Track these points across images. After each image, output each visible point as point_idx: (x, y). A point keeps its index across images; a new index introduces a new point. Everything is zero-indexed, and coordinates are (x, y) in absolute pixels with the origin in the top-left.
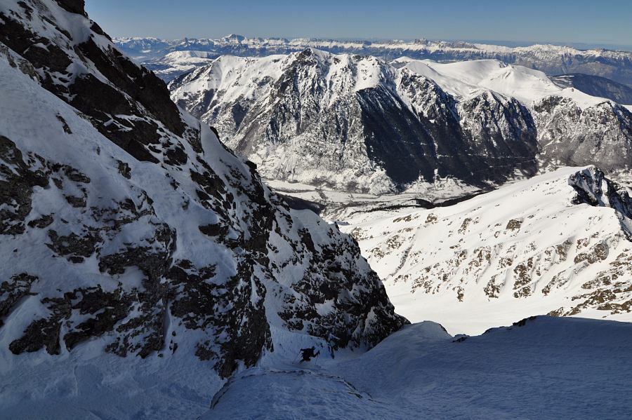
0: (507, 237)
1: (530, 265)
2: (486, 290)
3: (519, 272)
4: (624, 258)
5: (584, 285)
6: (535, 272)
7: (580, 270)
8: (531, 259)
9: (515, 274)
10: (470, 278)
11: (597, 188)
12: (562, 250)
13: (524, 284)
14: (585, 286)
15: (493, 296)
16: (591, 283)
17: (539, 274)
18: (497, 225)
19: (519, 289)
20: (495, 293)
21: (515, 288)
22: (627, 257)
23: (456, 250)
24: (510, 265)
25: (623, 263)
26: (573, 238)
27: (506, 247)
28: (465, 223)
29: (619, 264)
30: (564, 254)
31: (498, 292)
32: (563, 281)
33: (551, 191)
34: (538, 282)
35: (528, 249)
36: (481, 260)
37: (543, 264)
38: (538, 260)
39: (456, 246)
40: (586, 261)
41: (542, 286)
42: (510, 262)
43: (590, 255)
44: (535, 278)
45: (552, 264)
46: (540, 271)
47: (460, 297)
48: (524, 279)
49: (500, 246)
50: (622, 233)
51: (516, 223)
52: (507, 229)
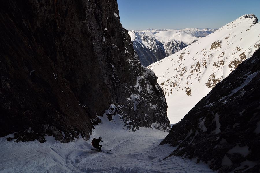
2: (208, 85)
3: (234, 66)
8: (243, 54)
10: (194, 79)
18: (203, 50)
23: (178, 70)
24: (223, 64)
28: (181, 56)
33: (233, 26)
36: (199, 68)
39: (178, 68)
42: (222, 63)
47: (188, 93)
49: (212, 55)
51: (217, 43)
52: (211, 49)
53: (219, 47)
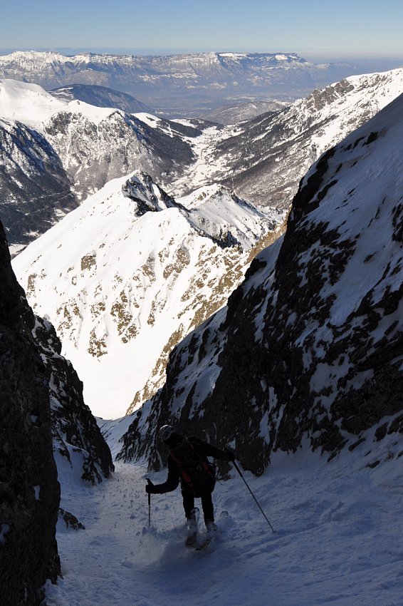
0: (87, 279)
1: (125, 301)
2: (91, 351)
3: (116, 313)
4: (204, 254)
5: (182, 298)
6: (133, 306)
7: (173, 284)
8: (123, 293)
9: (114, 318)
11: (151, 195)
12: (148, 270)
13: (127, 324)
14: (183, 299)
15: (101, 354)
16: (187, 292)
17: (137, 306)
18: (70, 269)
19: (125, 333)
20: (102, 349)
21: (120, 334)
22: (207, 252)
24: (104, 309)
25: (207, 260)
26: (152, 253)
27: (91, 291)
28: (30, 282)
29: (203, 262)
30: (151, 273)
31: (105, 346)
32: (163, 303)
33: (110, 210)
34: (139, 316)
35: (115, 284)
36: (70, 319)
37: (137, 293)
38: (130, 291)
40: (174, 272)
41: (145, 318)
42: (102, 306)
43: (175, 264)
44: (135, 312)
45: (145, 289)
46: (137, 302)
48: (125, 319)
49: (84, 292)
50: (193, 230)
51: (89, 259)
52: (82, 269)
53: (94, 266)
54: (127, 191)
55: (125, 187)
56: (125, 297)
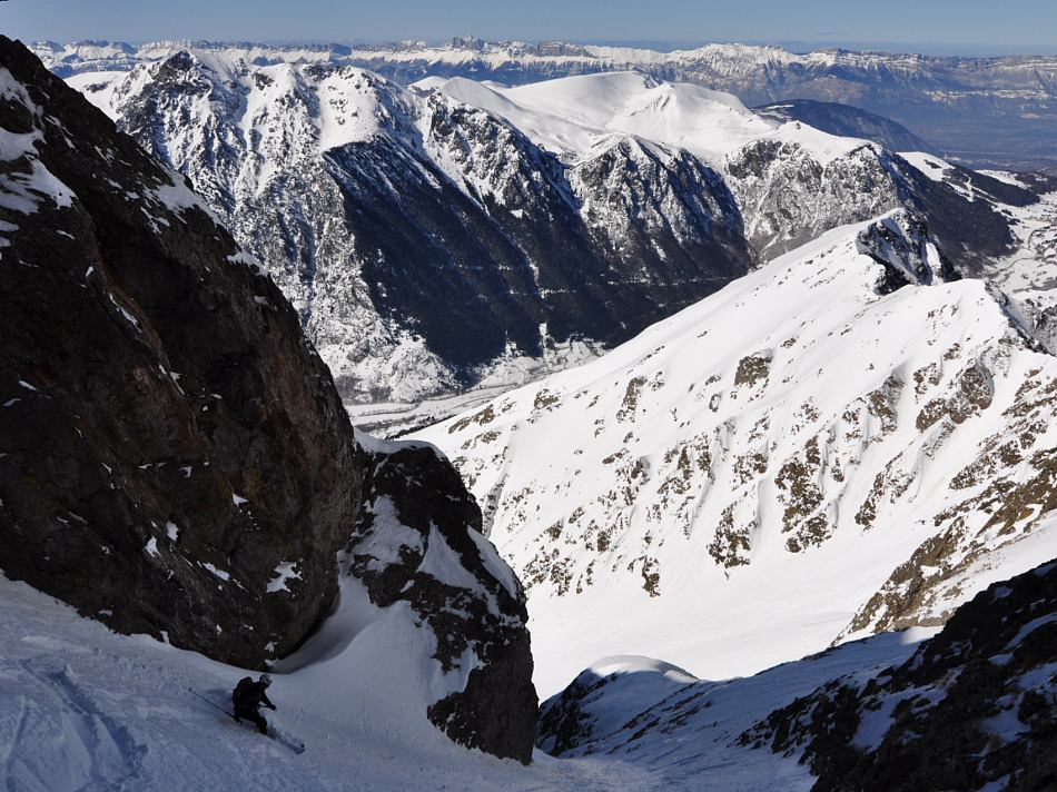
0: (743, 404)
1: (813, 459)
2: (715, 551)
3: (788, 483)
4: (1035, 391)
5: (955, 480)
6: (829, 473)
7: (937, 445)
8: (812, 442)
9: (781, 491)
10: (669, 525)
11: (919, 261)
12: (883, 403)
13: (807, 512)
14: (958, 483)
15: (734, 562)
16: (971, 470)
17: (839, 478)
18: (712, 379)
19: (797, 529)
20: (741, 552)
21: (788, 529)
22: (1043, 386)
23: (619, 464)
24: (763, 470)
25: (1038, 404)
26: (901, 368)
27: (744, 428)
28: (630, 391)
29: (1028, 407)
30: (889, 413)
31: (746, 547)
32: (902, 482)
33: (822, 277)
34: (841, 497)
35: (798, 421)
36: (687, 474)
37: (845, 449)
38: (830, 441)
39: (619, 455)
40: (947, 418)
41: (852, 506)
42: (760, 463)
43: (953, 401)
44: (831, 489)
45: (866, 444)
46: (841, 468)
47: (651, 583)
48: (804, 499)
49: (730, 426)
50: (1013, 333)
51: (757, 364)
52: (737, 383)
53: (764, 380)
54: (867, 244)
55: (866, 237)
56: (817, 452)
